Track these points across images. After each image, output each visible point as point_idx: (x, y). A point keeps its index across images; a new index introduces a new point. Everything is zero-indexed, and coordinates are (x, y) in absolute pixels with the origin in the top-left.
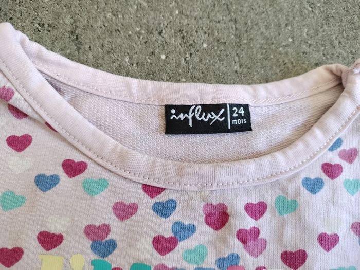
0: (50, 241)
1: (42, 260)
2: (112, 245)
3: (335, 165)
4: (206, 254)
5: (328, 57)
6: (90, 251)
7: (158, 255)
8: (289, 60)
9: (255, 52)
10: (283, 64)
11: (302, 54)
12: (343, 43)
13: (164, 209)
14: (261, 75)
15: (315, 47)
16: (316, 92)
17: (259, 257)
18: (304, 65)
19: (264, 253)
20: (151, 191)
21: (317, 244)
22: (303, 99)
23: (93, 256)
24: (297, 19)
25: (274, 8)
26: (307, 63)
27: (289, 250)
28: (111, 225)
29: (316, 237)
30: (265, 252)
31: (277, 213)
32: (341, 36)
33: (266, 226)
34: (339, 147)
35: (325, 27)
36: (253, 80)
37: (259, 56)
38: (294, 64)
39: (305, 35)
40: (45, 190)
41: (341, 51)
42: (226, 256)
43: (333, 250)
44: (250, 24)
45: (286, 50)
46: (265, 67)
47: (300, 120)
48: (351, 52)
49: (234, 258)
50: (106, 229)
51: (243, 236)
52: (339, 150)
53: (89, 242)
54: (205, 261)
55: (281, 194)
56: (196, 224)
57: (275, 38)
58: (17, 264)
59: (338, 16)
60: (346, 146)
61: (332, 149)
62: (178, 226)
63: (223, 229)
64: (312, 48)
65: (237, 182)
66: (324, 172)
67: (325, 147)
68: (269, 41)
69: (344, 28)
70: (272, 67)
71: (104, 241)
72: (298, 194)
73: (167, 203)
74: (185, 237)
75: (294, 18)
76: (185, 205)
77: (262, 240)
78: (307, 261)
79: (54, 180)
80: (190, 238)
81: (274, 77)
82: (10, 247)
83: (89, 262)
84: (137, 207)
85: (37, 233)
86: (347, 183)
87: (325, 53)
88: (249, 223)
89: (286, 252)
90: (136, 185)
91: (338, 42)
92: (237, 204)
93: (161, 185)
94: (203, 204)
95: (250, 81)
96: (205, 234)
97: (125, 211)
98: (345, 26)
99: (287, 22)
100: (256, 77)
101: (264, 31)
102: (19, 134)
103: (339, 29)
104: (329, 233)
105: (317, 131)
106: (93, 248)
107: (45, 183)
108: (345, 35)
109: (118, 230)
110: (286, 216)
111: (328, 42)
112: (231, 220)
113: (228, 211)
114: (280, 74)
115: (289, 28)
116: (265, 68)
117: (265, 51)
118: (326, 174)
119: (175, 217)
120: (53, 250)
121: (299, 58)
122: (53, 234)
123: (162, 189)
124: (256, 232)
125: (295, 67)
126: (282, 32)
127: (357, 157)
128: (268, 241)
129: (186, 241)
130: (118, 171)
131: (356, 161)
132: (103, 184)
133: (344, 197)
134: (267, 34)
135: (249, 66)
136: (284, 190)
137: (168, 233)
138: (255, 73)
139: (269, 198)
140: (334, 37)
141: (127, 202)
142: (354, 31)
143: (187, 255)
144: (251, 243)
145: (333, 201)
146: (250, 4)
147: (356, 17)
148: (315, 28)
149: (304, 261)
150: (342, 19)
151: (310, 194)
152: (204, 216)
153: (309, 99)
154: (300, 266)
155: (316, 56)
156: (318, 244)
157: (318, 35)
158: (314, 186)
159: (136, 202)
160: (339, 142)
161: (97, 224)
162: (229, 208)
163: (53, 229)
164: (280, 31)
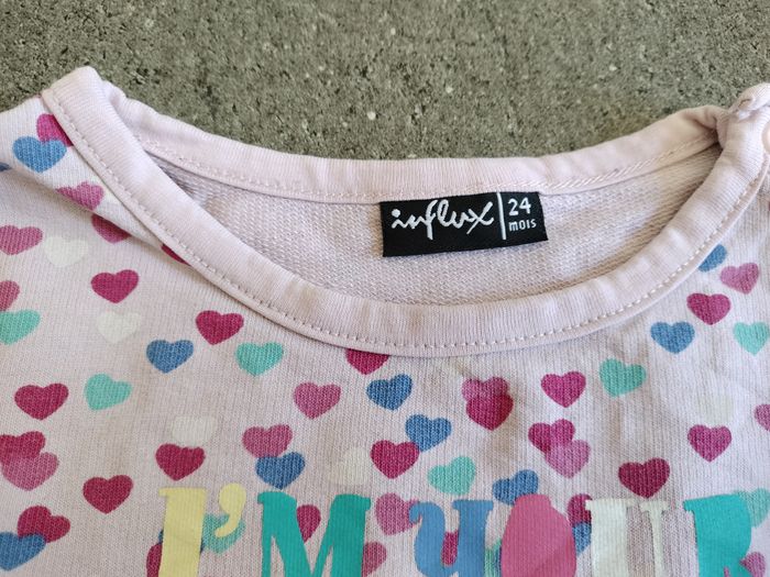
0: (179, 461)
1: (166, 497)
2: (296, 464)
3: (714, 297)
4: (474, 474)
5: (690, 95)
6: (255, 477)
7: (383, 477)
8: (612, 106)
9: (545, 96)
10: (601, 114)
11: (637, 93)
12: (718, 68)
13: (389, 394)
14: (561, 136)
15: (662, 79)
16: (670, 161)
17: (577, 477)
18: (642, 114)
19: (584, 468)
20: (364, 360)
21: (687, 446)
22: (643, 176)
23: (261, 486)
24: (623, 27)
25: (577, 10)
26: (649, 109)
27: (633, 460)
28: (293, 428)
29: (685, 434)
30: (588, 468)
31: (605, 392)
32: (712, 53)
33: (585, 415)
34: (721, 262)
35: (680, 39)
36: (544, 148)
37: (554, 102)
38: (623, 114)
39: (641, 56)
40: (166, 369)
41: (715, 82)
42: (512, 476)
43: (722, 458)
44: (533, 44)
45: (605, 89)
46: (568, 121)
47: (640, 215)
48: (735, 83)
49: (528, 480)
50: (283, 433)
51: (543, 437)
52: (720, 268)
53: (251, 461)
54: (473, 486)
55: (611, 356)
56: (451, 418)
57: (583, 65)
58: (121, 506)
59: (704, 16)
60: (734, 260)
61: (706, 266)
62: (416, 423)
63: (503, 426)
64: (656, 80)
65: (525, 338)
66: (694, 311)
67: (692, 263)
68: (572, 74)
69: (718, 38)
70: (579, 122)
71: (281, 456)
72: (644, 353)
73: (394, 382)
74: (432, 442)
75: (618, 26)
76: (428, 383)
77: (579, 443)
78: (670, 479)
79: (183, 351)
80: (441, 445)
81: (585, 139)
82: (107, 477)
83: (254, 497)
84: (339, 391)
85: (155, 449)
86: (740, 330)
87: (683, 87)
88: (552, 413)
89: (628, 466)
90: (334, 352)
91: (707, 65)
92: (527, 378)
93: (380, 349)
94: (462, 380)
95: (540, 150)
96: (468, 436)
97: (316, 400)
98: (719, 34)
99: (605, 35)
100: (550, 141)
101: (562, 55)
102: (114, 270)
103: (709, 41)
104: (710, 425)
105: (674, 234)
106: (261, 471)
107: (165, 355)
108: (721, 51)
109: (305, 436)
110: (622, 396)
111: (687, 68)
112: (518, 408)
113: (511, 392)
114: (596, 133)
115: (610, 46)
116: (566, 125)
117: (564, 92)
118: (698, 315)
119: (411, 407)
120: (187, 479)
121: (632, 101)
122: (186, 450)
123: (385, 357)
124: (566, 429)
125: (624, 118)
126: (596, 54)
127: (758, 281)
128: (591, 444)
129: (433, 450)
130: (299, 327)
131: (758, 288)
132: (274, 352)
133: (737, 357)
134: (567, 61)
135: (535, 122)
136: (616, 348)
137: (399, 437)
138: (548, 135)
139: (588, 364)
140: (699, 58)
141: (320, 384)
142: (740, 42)
143: (437, 476)
144: (558, 450)
145: (715, 365)
146: (530, 6)
147: (741, 16)
148: (660, 42)
149: (665, 480)
150: (713, 22)
151: (668, 353)
152: (466, 402)
153: (656, 176)
154: (657, 490)
155: (666, 95)
156: (690, 447)
157: (667, 55)
158: (675, 338)
159: (336, 383)
160: (719, 254)
161: (267, 426)
162: (511, 386)
163: (185, 439)
164: (592, 53)
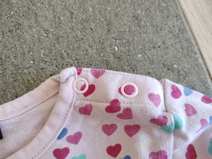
3: (63, 149)
5: (60, 67)
8: (31, 77)
9: (8, 78)
10: (27, 81)
11: (40, 70)
12: (70, 54)
14: (13, 93)
15: (50, 63)
18: (42, 78)
24: (36, 45)
25: (20, 41)
34: (66, 135)
39: (42, 55)
41: (69, 60)
48: (77, 59)
57: (21, 63)
59: (66, 35)
60: (71, 132)
61: (59, 138)
64: (48, 63)
66: (55, 156)
67: (54, 138)
69: (71, 42)
81: (21, 92)
87: (57, 64)
91: (66, 54)
99: (29, 49)
100: (9, 96)
101: (14, 61)
103: (67, 44)
108: (71, 47)
111: (59, 56)
114: (25, 89)
115: (31, 53)
117: (14, 75)
121: (39, 74)
125: (36, 81)
127: (82, 138)
134: (16, 63)
135: (4, 89)
138: (8, 93)
140: (63, 51)
142: (78, 43)
146: (4, 44)
147: (79, 32)
148: (49, 48)
150: (69, 36)
153: (41, 105)
155: (51, 69)
157: (52, 53)
160: (65, 131)
164: (25, 58)
